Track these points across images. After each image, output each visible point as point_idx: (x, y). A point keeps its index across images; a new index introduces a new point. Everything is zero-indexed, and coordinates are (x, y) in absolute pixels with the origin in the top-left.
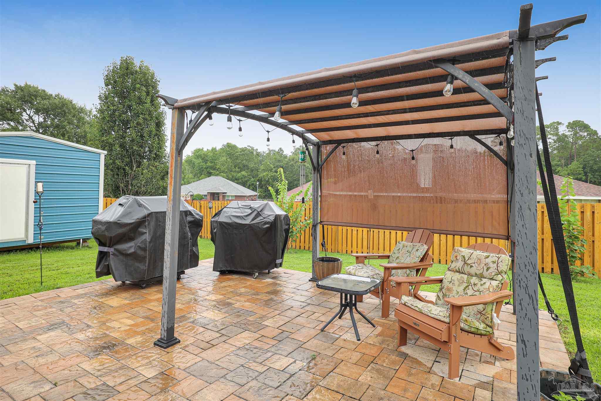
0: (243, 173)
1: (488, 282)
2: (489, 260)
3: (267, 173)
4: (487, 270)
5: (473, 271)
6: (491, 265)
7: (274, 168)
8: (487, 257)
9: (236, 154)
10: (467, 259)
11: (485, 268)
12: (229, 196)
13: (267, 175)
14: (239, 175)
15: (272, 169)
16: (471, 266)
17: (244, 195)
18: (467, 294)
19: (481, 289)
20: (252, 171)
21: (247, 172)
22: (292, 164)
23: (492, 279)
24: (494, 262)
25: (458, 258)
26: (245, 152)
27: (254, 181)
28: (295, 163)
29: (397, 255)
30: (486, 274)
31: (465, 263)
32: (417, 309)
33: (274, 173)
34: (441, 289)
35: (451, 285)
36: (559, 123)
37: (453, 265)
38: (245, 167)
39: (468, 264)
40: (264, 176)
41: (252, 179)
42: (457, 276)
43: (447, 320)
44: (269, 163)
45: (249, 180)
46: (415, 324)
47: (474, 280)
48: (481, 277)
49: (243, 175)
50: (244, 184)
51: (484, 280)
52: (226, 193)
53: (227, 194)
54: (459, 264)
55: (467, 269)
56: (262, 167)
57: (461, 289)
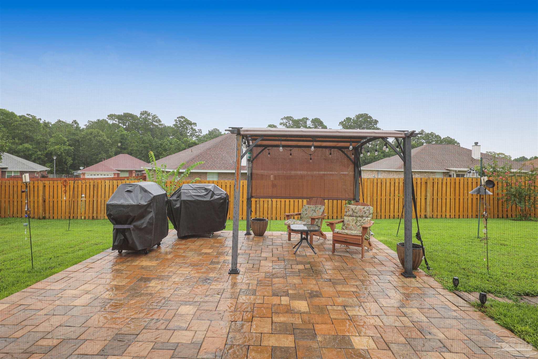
0: (26, 145)
1: (366, 219)
2: (365, 209)
3: (59, 146)
4: (365, 214)
5: (358, 215)
6: (367, 211)
7: (68, 141)
8: (364, 208)
9: (16, 123)
10: (354, 210)
11: (364, 213)
12: (12, 172)
13: (60, 149)
14: (20, 147)
15: (65, 142)
16: (357, 213)
17: (33, 170)
18: (357, 225)
19: (364, 222)
20: (38, 143)
21: (31, 145)
22: (90, 138)
23: (368, 217)
24: (367, 210)
25: (350, 210)
26: (29, 121)
27: (41, 155)
28: (94, 137)
29: (305, 213)
30: (364, 215)
31: (354, 212)
32: (345, 234)
33: (68, 147)
34: (344, 225)
35: (349, 223)
36: (307, 119)
37: (347, 214)
38: (27, 139)
39: (355, 212)
40: (55, 149)
41: (39, 153)
42: (351, 218)
43: (361, 235)
44: (61, 136)
45: (34, 154)
46: (346, 240)
47: (359, 219)
48: (362, 217)
49: (26, 148)
50: (27, 157)
51: (364, 218)
52: (6, 168)
53: (9, 170)
54: (351, 213)
55: (355, 214)
56: (52, 140)
57: (354, 223)
